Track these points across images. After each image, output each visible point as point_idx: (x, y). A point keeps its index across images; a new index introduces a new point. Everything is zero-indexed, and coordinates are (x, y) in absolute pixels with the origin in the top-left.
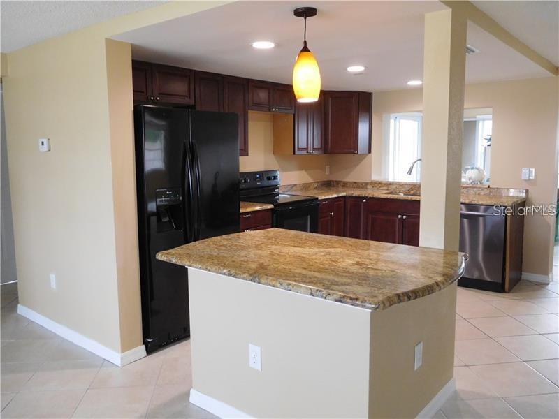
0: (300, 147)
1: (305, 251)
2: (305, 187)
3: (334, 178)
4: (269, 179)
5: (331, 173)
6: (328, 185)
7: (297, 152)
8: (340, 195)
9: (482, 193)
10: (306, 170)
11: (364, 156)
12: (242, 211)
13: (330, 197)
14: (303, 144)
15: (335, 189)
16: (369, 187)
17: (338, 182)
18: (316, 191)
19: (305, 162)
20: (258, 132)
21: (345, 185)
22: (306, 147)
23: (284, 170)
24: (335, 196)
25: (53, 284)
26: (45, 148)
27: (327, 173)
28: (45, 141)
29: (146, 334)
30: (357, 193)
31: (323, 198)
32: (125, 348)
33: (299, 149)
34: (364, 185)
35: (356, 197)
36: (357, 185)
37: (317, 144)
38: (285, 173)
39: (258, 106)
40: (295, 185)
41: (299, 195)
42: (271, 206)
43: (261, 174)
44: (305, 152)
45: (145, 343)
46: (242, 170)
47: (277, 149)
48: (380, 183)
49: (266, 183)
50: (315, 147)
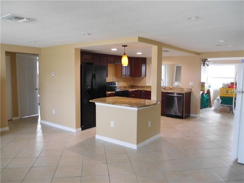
0: (123, 74)
1: (124, 100)
2: (125, 87)
3: (134, 85)
4: (114, 84)
5: (133, 83)
6: (132, 87)
7: (122, 76)
8: (136, 90)
9: (179, 90)
10: (125, 82)
11: (144, 78)
12: (107, 93)
13: (133, 90)
14: (124, 74)
15: (134, 88)
16: (145, 87)
17: (136, 86)
18: (128, 89)
19: (125, 79)
20: (111, 70)
21: (138, 87)
22: (125, 74)
23: (118, 82)
24: (134, 90)
25: (54, 113)
26: (54, 75)
27: (132, 83)
28: (54, 73)
29: (82, 125)
30: (141, 89)
31: (130, 90)
32: (76, 128)
33: (123, 75)
34: (144, 87)
35: (141, 90)
36: (141, 87)
37: (129, 74)
38: (118, 83)
39: (111, 62)
40: (122, 87)
41: (123, 89)
42: (114, 92)
43: (111, 83)
44: (125, 76)
45: (81, 127)
46: (107, 81)
47: (116, 75)
48: (149, 86)
49: (113, 85)
50: (128, 75)
